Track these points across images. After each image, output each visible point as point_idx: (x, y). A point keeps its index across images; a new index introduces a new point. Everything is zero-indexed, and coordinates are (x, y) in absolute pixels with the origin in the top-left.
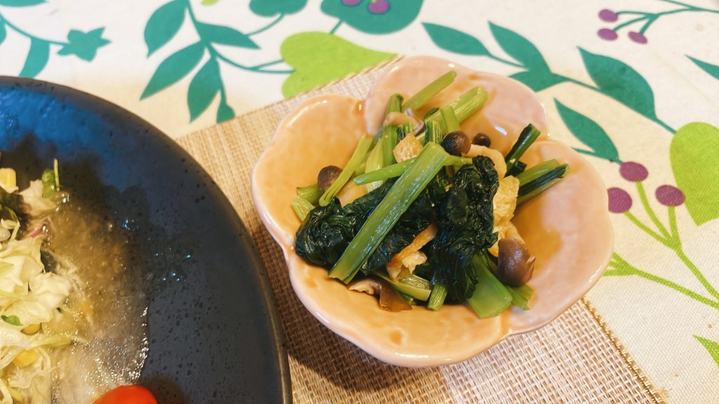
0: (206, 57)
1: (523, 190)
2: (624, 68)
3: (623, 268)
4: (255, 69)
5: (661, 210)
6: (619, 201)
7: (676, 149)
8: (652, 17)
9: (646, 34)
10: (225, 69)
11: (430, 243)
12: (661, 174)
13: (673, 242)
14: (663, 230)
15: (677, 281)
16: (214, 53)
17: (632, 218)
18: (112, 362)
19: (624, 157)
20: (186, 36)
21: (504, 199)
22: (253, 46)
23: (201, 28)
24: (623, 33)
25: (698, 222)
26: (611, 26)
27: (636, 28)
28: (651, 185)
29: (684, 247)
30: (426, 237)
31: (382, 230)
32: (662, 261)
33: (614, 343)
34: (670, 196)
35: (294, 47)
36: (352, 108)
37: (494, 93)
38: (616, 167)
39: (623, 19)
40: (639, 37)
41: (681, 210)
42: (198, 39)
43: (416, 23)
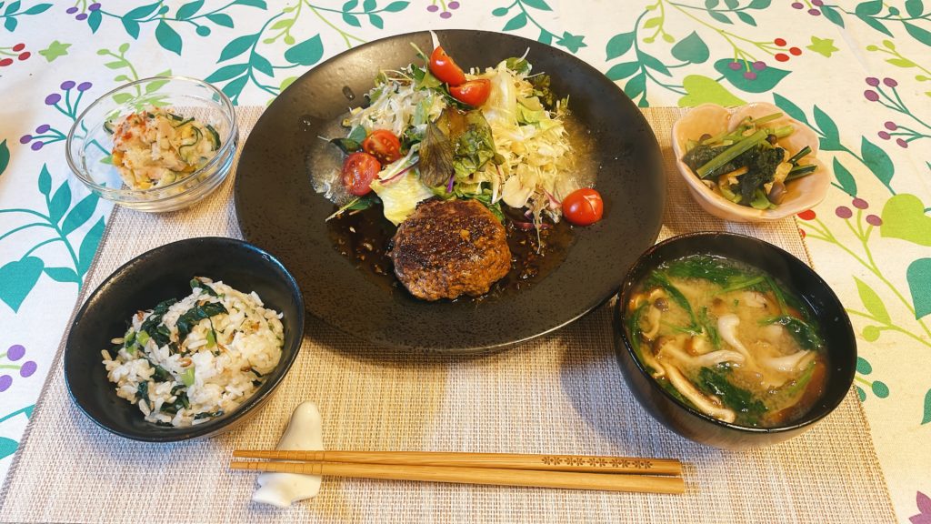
0: (640, 71)
1: (791, 173)
2: (884, 155)
3: (831, 239)
4: (666, 86)
5: (865, 225)
6: (843, 212)
7: (890, 202)
8: (918, 136)
9: (909, 144)
10: (649, 81)
11: (743, 176)
12: (872, 210)
13: (864, 239)
14: (862, 233)
15: (856, 254)
16: (644, 69)
17: (848, 223)
18: (581, 181)
19: (858, 196)
20: (630, 56)
21: (782, 171)
22: (669, 75)
23: (639, 53)
24: (894, 138)
25: (883, 236)
26: (889, 132)
27: (905, 138)
28: (865, 213)
29: (868, 244)
30: (743, 171)
31: (726, 160)
32: (856, 245)
33: (808, 256)
34: (874, 220)
35: (690, 80)
36: (725, 115)
37: (798, 131)
38: (852, 198)
39: (899, 131)
40: (903, 144)
41: (877, 229)
42: (637, 60)
43: (770, 92)
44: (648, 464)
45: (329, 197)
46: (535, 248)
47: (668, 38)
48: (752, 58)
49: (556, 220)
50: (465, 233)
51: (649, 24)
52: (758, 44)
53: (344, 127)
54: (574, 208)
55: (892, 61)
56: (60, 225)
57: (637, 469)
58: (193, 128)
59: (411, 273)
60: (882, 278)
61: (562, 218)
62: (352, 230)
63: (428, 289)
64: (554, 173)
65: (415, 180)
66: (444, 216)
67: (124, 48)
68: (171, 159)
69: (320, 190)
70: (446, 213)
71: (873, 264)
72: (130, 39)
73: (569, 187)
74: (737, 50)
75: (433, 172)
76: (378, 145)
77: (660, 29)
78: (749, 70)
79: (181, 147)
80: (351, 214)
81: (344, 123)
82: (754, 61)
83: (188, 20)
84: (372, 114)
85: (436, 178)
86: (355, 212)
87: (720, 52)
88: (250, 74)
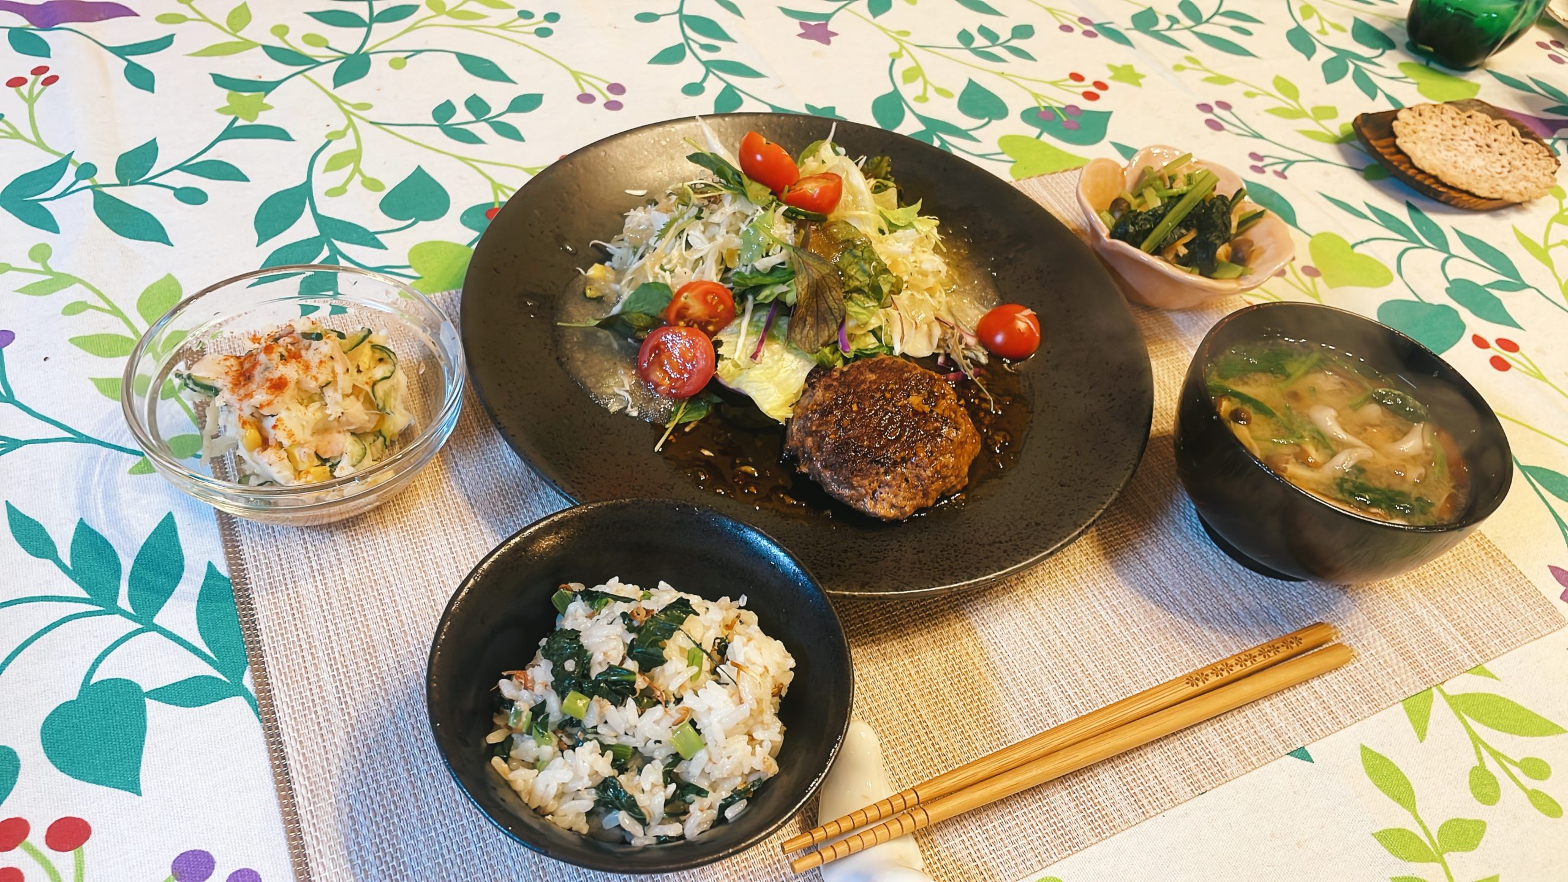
0: (937, 142)
1: (1238, 227)
2: (1272, 193)
5: (1306, 279)
7: (1313, 246)
8: (1290, 163)
9: (1286, 173)
11: (1193, 240)
12: (1304, 259)
14: (1307, 288)
16: (940, 139)
17: (1287, 280)
18: (981, 300)
20: (912, 124)
22: (975, 140)
23: (921, 118)
24: (1269, 170)
26: (1260, 164)
27: (1279, 168)
28: (1298, 264)
30: (1191, 235)
34: (1311, 272)
39: (1267, 161)
40: (1281, 175)
41: (1318, 280)
42: (923, 127)
43: (1105, 142)
44: (1299, 641)
45: (635, 413)
46: (984, 405)
47: (943, 92)
48: (1061, 103)
49: (984, 360)
50: (915, 400)
51: (908, 78)
52: (1054, 83)
53: (591, 299)
54: (999, 338)
55: (1208, 80)
56: (124, 602)
57: (1290, 652)
58: (374, 347)
59: (866, 482)
61: (990, 356)
62: (706, 453)
63: (899, 501)
64: (942, 296)
65: (781, 350)
67: (41, 253)
68: (357, 412)
69: (614, 407)
70: (863, 382)
72: (41, 236)
73: (972, 314)
74: (1036, 96)
75: (812, 327)
76: (696, 309)
77: (926, 82)
78: (1065, 119)
79: (374, 384)
80: (687, 429)
81: (589, 293)
82: (1063, 106)
83: (145, 182)
84: (665, 261)
85: (817, 335)
86: (692, 425)
87: (1017, 101)
88: (335, 251)
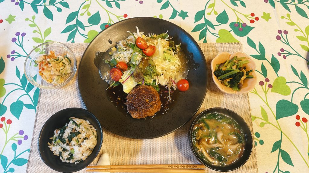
0: (205, 28)
1: (246, 77)
2: (278, 62)
3: (256, 93)
4: (213, 34)
5: (267, 88)
6: (261, 83)
7: (277, 79)
8: (290, 54)
9: (287, 57)
10: (208, 32)
11: (231, 80)
12: (271, 82)
13: (266, 93)
14: (266, 90)
15: (263, 98)
17: (262, 87)
19: (267, 77)
20: (202, 21)
21: (243, 78)
22: (214, 29)
23: (206, 20)
24: (282, 55)
25: (272, 92)
26: (281, 53)
27: (286, 55)
28: (268, 83)
29: (267, 94)
31: (226, 76)
32: (263, 95)
33: (249, 101)
34: (270, 86)
35: (221, 31)
36: (229, 55)
38: (265, 78)
39: (285, 52)
40: (285, 57)
41: (270, 89)
42: (204, 22)
43: (246, 36)
44: (196, 166)
45: (106, 81)
47: (216, 13)
49: (175, 89)
50: (147, 100)
51: (210, 7)
52: (245, 16)
55: (288, 23)
56: (26, 89)
57: (193, 168)
58: (63, 63)
59: (132, 112)
60: (269, 107)
61: (177, 89)
62: (114, 93)
63: (137, 116)
64: (175, 73)
65: (132, 79)
66: (141, 93)
67: (34, 18)
69: (103, 79)
70: (142, 92)
71: (267, 101)
72: (34, 13)
74: (238, 18)
75: (138, 78)
76: (121, 67)
77: (213, 9)
78: (240, 27)
79: (60, 70)
80: (113, 87)
82: (243, 23)
83: (53, 5)
84: (118, 56)
85: (139, 80)
86: (115, 87)
87: (232, 19)
88: (77, 29)
